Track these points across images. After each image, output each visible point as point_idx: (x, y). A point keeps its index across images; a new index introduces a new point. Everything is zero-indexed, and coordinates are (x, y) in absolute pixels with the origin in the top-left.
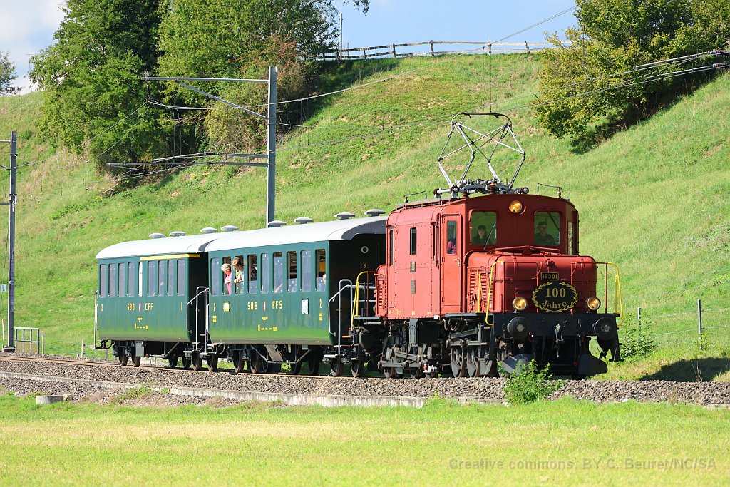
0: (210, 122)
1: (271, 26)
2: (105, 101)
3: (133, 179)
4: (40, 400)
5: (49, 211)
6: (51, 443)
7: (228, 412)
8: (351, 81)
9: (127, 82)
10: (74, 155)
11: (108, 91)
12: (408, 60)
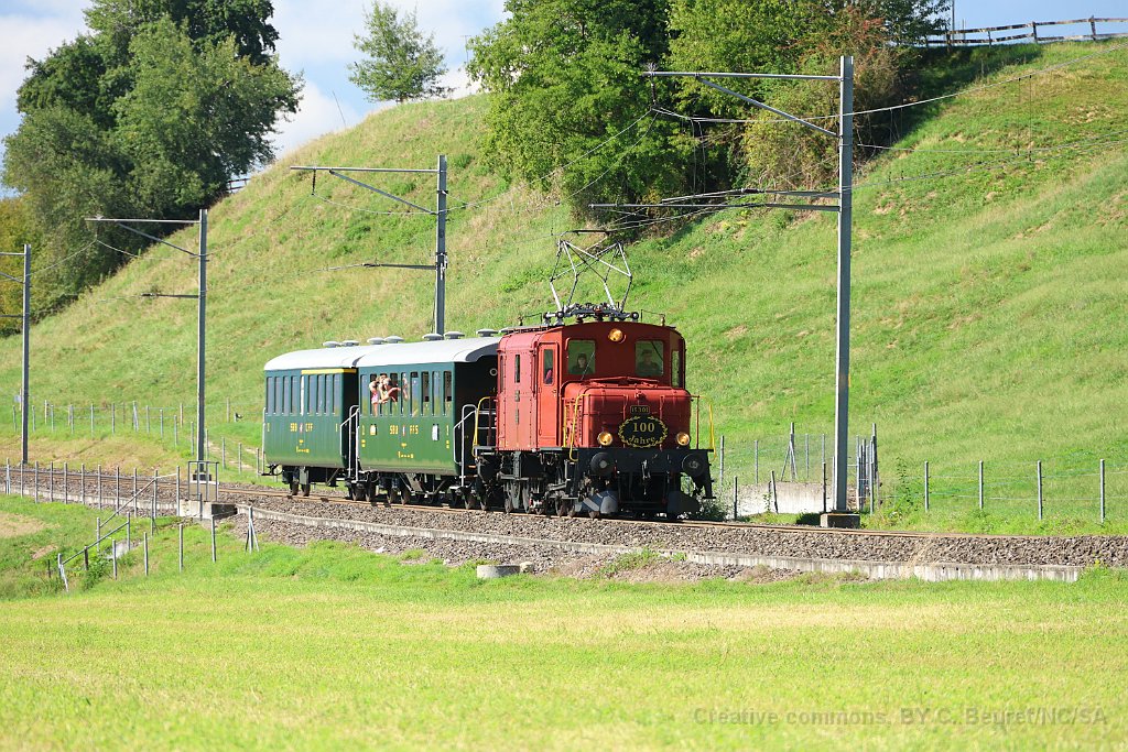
0: (750, 140)
2: (586, 109)
3: (630, 230)
4: (483, 572)
5: (499, 278)
7: (777, 589)
8: (968, 78)
10: (537, 193)
11: (590, 92)
12: (1055, 48)
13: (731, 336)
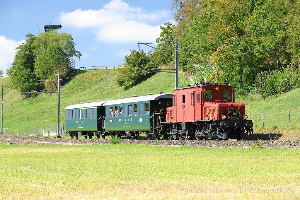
0: (46, 83)
1: (59, 63)
2: (23, 79)
3: (29, 96)
4: (8, 144)
5: (11, 103)
6: (11, 154)
7: (50, 146)
8: (76, 75)
9: (28, 75)
10: (16, 91)
11: (24, 77)
12: (89, 70)
13: (43, 111)
